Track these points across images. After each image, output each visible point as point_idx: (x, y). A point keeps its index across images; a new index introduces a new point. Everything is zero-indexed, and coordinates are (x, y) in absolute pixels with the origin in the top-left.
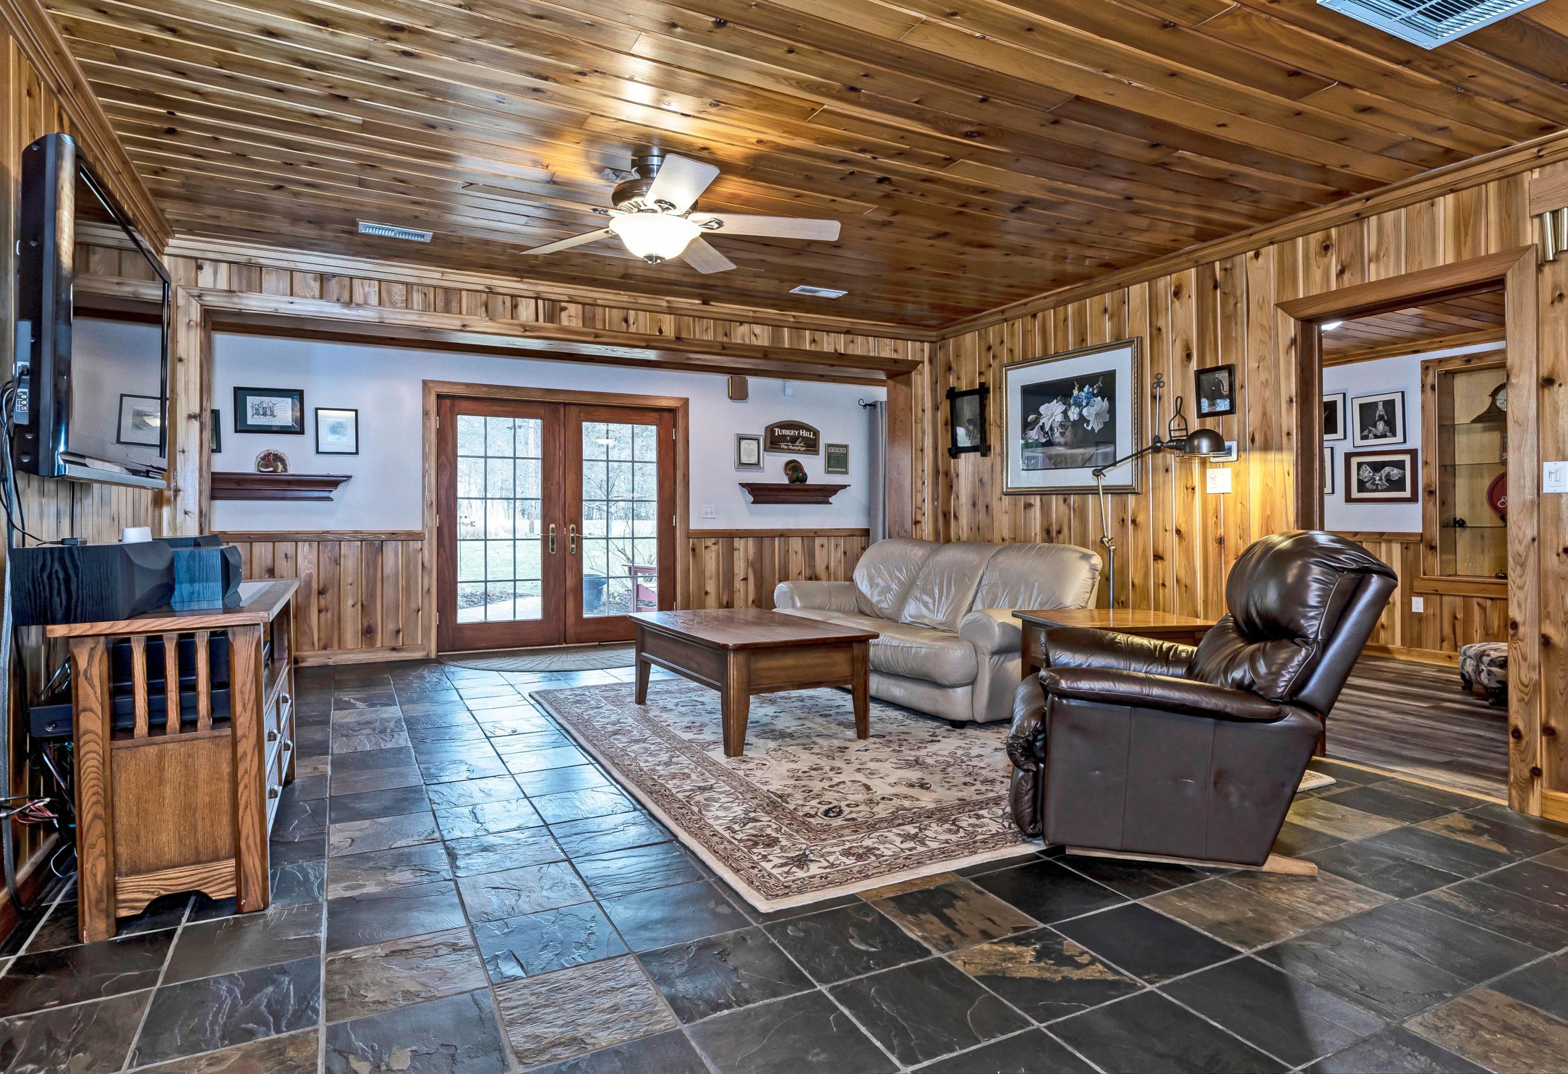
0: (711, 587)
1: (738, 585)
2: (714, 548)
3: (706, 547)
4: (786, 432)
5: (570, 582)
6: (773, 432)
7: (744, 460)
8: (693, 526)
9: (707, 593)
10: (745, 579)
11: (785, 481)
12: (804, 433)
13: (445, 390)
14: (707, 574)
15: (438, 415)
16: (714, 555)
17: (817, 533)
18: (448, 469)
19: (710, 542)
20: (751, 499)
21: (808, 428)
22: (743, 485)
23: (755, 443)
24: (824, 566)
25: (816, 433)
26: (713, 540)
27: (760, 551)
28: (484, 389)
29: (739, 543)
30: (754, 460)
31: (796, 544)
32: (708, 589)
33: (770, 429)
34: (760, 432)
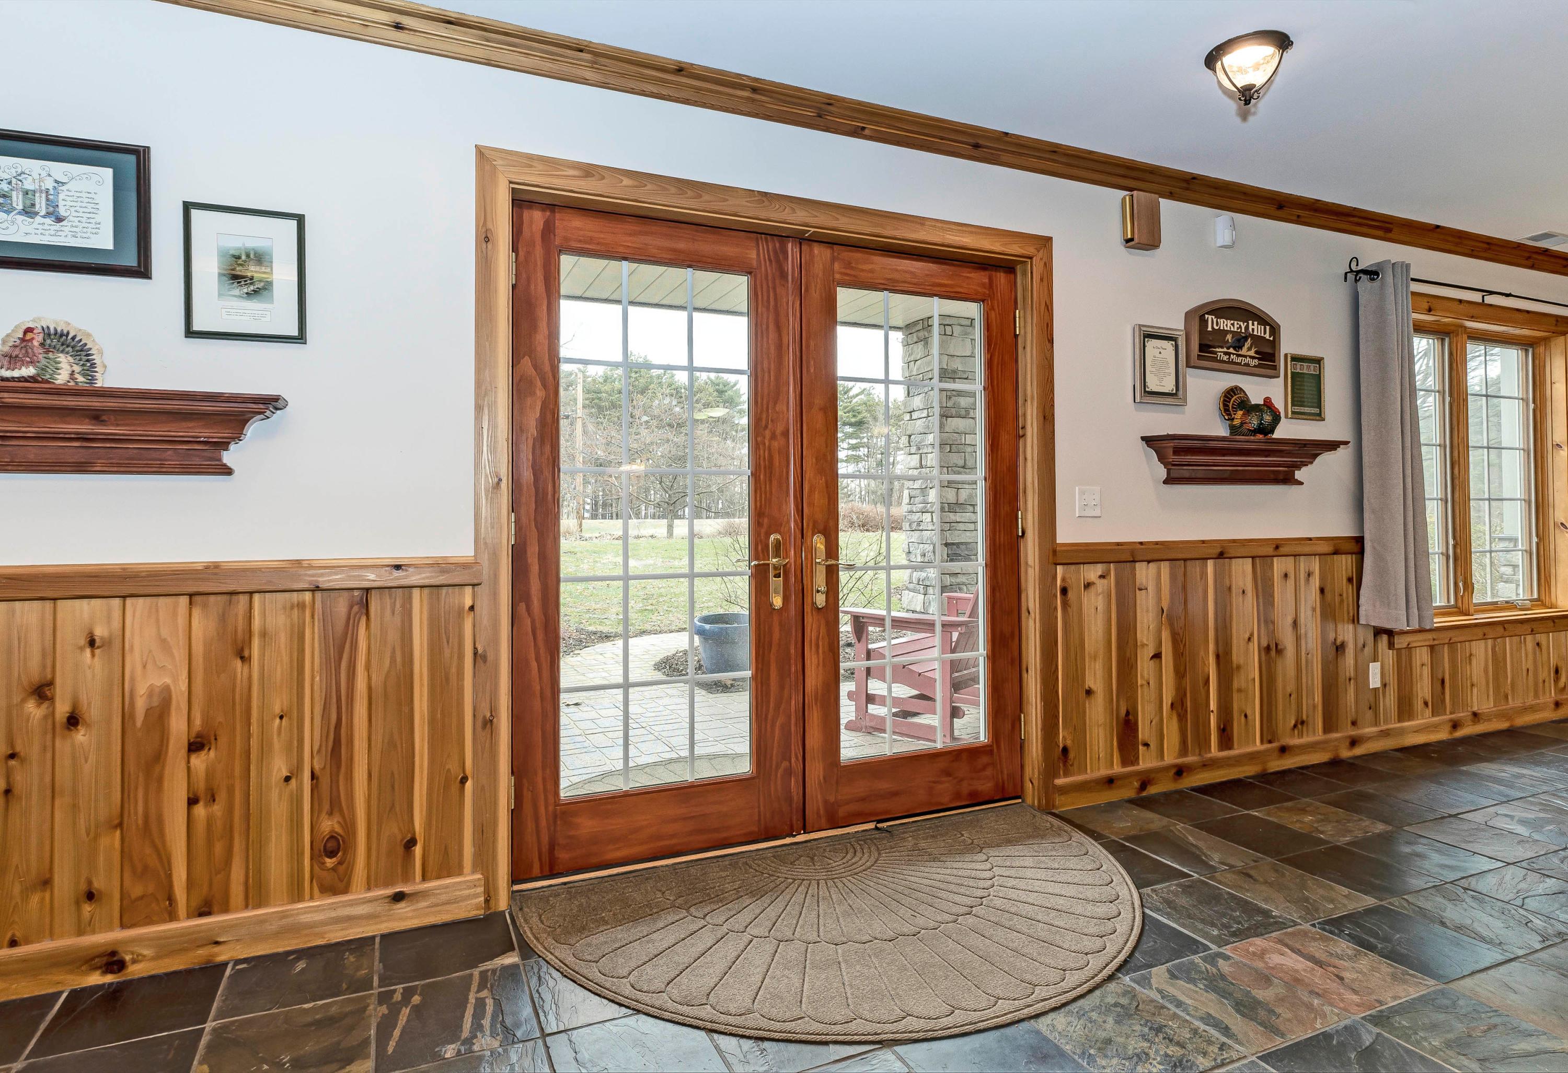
0: (1095, 678)
1: (1144, 667)
2: (1101, 585)
3: (1088, 586)
4: (1225, 324)
5: (813, 679)
6: (1203, 322)
7: (1153, 385)
8: (1065, 535)
9: (1089, 692)
10: (1157, 656)
11: (1220, 430)
12: (1256, 328)
13: (533, 179)
14: (1089, 647)
15: (515, 249)
16: (1100, 603)
17: (1278, 546)
18: (540, 393)
19: (1092, 573)
20: (1162, 472)
21: (1263, 319)
22: (1149, 441)
23: (1169, 345)
24: (1289, 620)
25: (1275, 329)
26: (1099, 569)
27: (1182, 588)
28: (626, 181)
29: (1144, 573)
30: (1168, 385)
31: (1242, 572)
32: (1090, 682)
33: (1198, 316)
34: (1177, 324)
